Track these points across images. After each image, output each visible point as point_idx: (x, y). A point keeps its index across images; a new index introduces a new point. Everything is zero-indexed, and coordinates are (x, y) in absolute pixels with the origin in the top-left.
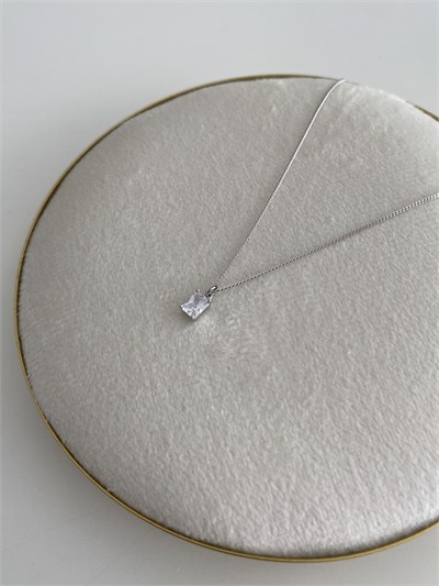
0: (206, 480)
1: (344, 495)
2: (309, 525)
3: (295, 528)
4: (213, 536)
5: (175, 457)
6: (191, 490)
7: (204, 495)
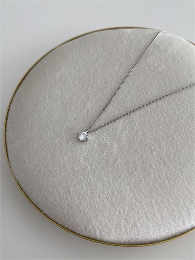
0: (87, 209)
1: (149, 217)
2: (133, 230)
3: (126, 231)
4: (89, 234)
5: (73, 199)
6: (80, 213)
7: (86, 216)
